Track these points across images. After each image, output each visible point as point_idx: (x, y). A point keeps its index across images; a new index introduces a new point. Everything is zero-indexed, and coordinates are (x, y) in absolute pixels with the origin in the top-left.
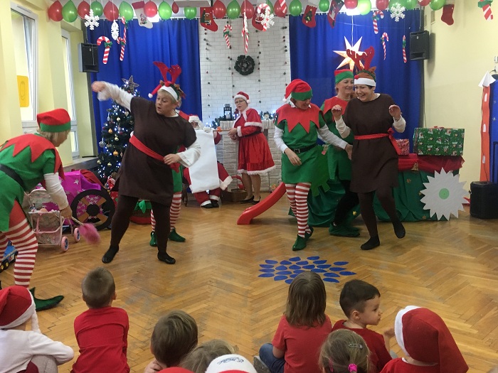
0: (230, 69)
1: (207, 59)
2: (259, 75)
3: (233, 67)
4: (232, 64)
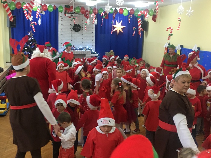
0: (71, 29)
1: (62, 24)
2: (82, 32)
3: (72, 28)
4: (72, 27)
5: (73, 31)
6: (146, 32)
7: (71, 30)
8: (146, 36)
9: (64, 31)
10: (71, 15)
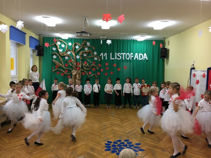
6: (167, 60)
8: (167, 63)
10: (81, 35)
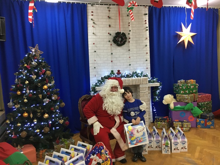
0: (109, 41)
2: (129, 46)
3: (111, 40)
4: (111, 38)
5: (114, 45)
7: (110, 43)
9: (97, 45)
